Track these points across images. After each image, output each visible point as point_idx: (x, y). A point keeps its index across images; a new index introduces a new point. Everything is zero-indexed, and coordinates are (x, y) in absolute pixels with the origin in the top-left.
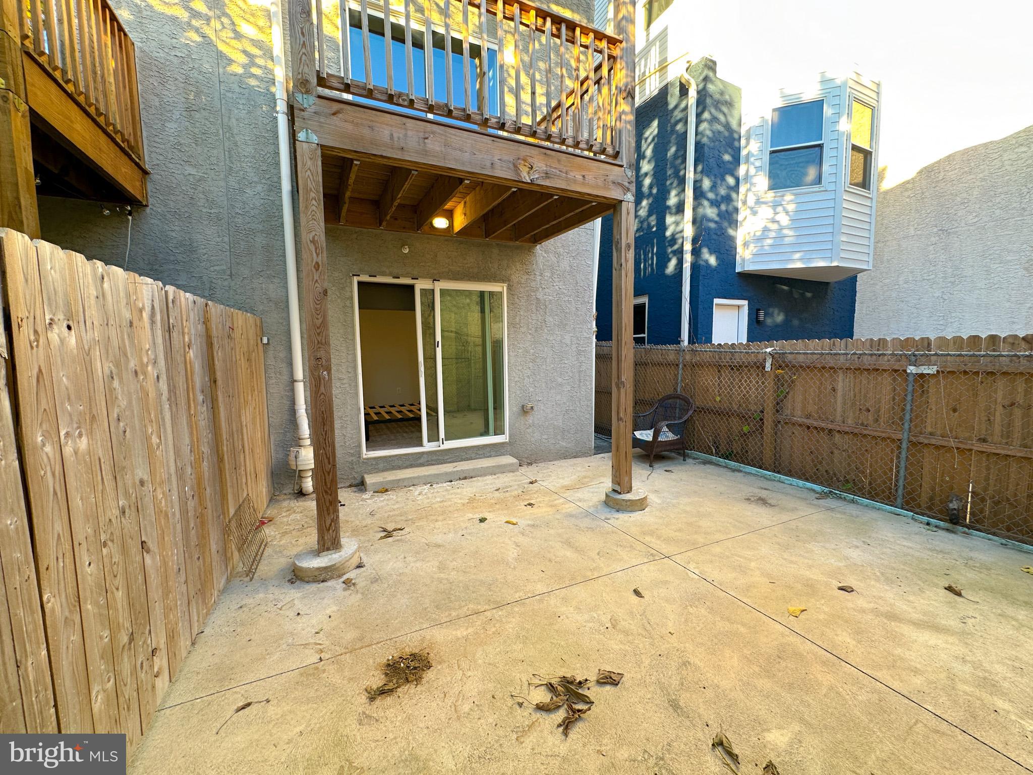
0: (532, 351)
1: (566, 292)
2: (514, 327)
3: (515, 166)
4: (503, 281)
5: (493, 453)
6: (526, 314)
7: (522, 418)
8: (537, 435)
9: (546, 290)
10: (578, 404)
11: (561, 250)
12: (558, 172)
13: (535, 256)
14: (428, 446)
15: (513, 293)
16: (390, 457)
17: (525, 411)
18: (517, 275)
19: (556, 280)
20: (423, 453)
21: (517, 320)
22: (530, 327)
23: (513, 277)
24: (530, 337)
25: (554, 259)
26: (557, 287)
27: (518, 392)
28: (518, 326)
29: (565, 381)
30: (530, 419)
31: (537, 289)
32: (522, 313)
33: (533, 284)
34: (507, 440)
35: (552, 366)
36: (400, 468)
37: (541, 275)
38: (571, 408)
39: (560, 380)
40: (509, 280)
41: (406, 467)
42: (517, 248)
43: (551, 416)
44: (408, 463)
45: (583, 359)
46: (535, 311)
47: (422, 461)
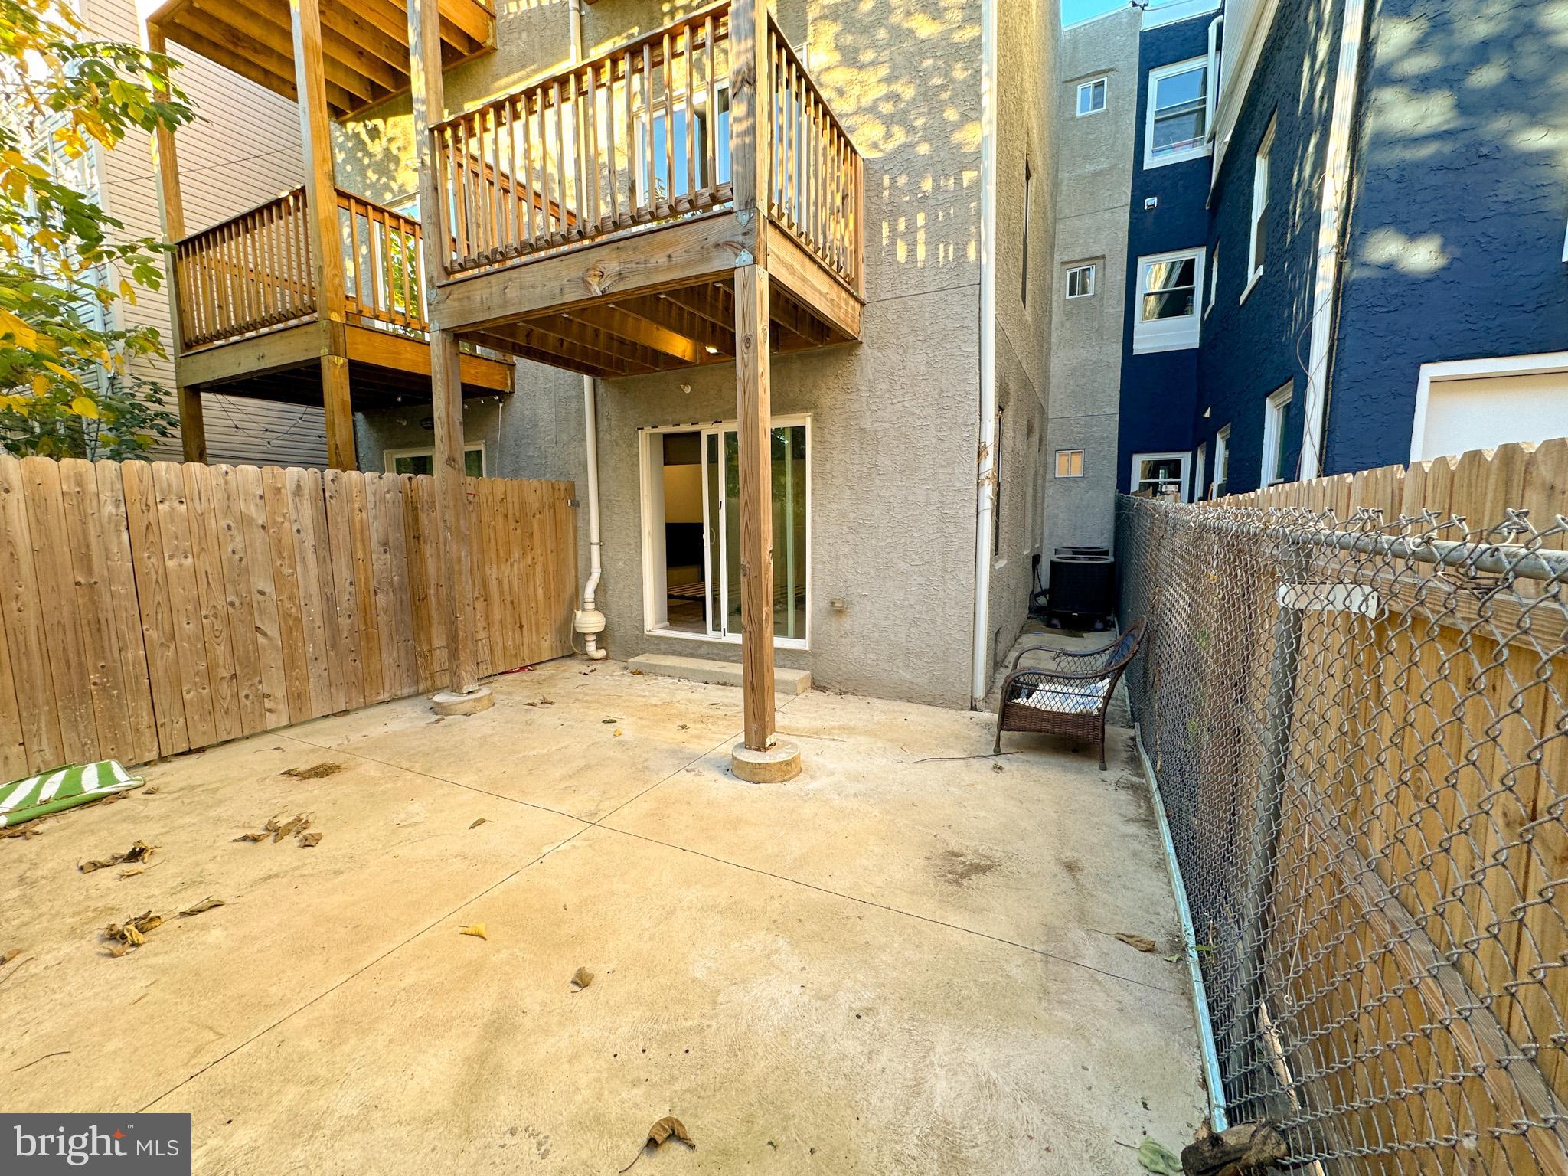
0: (852, 515)
1: (917, 411)
2: (822, 479)
3: (584, 281)
4: (805, 409)
5: (787, 663)
6: (841, 457)
7: (833, 619)
8: (857, 651)
9: (879, 413)
10: (940, 611)
11: (911, 339)
12: (634, 266)
13: (860, 359)
14: (711, 636)
15: (823, 425)
16: (670, 638)
17: (837, 610)
18: (829, 397)
19: (898, 392)
20: (702, 642)
21: (828, 466)
22: (850, 477)
23: (822, 400)
24: (849, 492)
25: (896, 358)
26: (899, 406)
27: (828, 579)
28: (830, 476)
29: (913, 568)
30: (847, 623)
31: (862, 414)
32: (835, 455)
33: (855, 407)
34: (807, 648)
35: (889, 540)
36: (679, 654)
37: (870, 389)
38: (924, 616)
39: (903, 565)
40: (816, 407)
41: (686, 656)
42: (829, 354)
43: (884, 624)
44: (688, 651)
45: (952, 529)
46: (857, 450)
47: (702, 651)
